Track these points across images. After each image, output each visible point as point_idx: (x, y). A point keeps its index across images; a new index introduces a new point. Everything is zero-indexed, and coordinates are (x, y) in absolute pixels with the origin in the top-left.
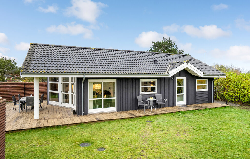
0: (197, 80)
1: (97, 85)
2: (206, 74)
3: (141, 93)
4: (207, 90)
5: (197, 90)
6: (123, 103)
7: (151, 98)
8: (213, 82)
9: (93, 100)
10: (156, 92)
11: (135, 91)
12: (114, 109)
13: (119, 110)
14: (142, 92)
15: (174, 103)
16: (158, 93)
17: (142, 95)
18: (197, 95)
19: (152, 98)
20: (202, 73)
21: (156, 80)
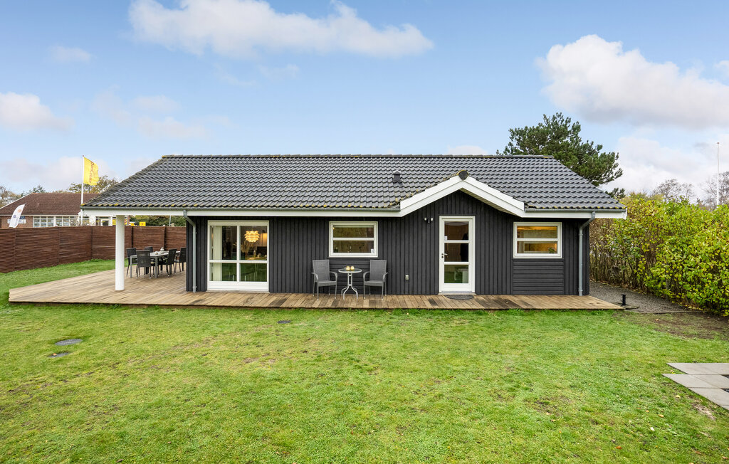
0: (516, 225)
1: (252, 232)
2: (535, 207)
3: (332, 254)
4: (559, 255)
5: (516, 255)
6: (284, 273)
7: (348, 268)
8: (581, 232)
9: (223, 263)
10: (374, 253)
11: (314, 250)
12: (263, 286)
13: (273, 290)
14: (335, 251)
15: (432, 285)
16: (381, 256)
17: (331, 259)
18: (515, 267)
19: (353, 268)
20: (521, 205)
21: (375, 225)
